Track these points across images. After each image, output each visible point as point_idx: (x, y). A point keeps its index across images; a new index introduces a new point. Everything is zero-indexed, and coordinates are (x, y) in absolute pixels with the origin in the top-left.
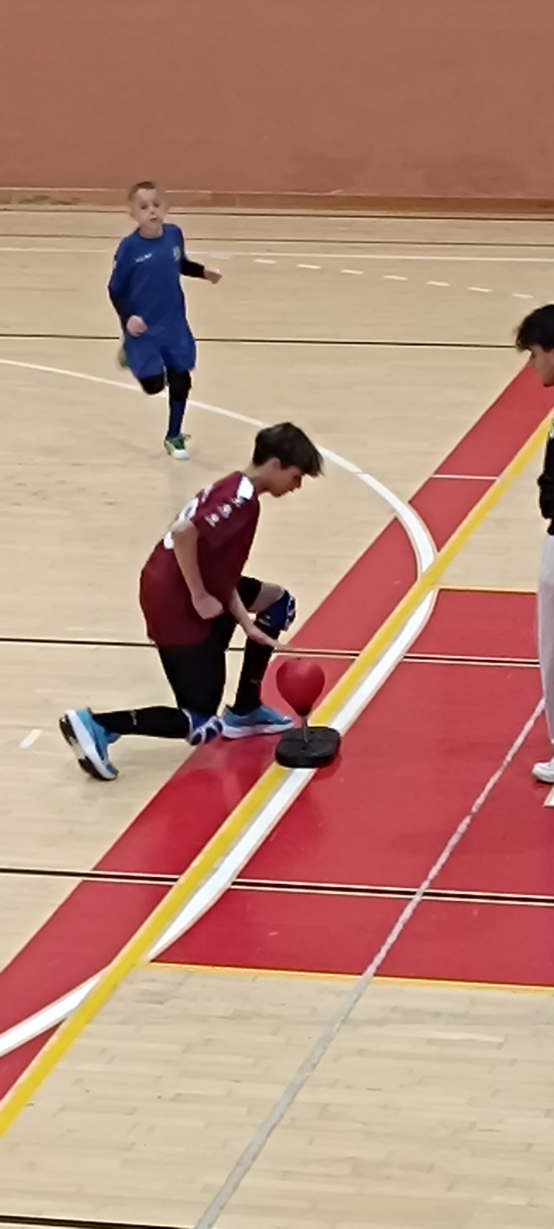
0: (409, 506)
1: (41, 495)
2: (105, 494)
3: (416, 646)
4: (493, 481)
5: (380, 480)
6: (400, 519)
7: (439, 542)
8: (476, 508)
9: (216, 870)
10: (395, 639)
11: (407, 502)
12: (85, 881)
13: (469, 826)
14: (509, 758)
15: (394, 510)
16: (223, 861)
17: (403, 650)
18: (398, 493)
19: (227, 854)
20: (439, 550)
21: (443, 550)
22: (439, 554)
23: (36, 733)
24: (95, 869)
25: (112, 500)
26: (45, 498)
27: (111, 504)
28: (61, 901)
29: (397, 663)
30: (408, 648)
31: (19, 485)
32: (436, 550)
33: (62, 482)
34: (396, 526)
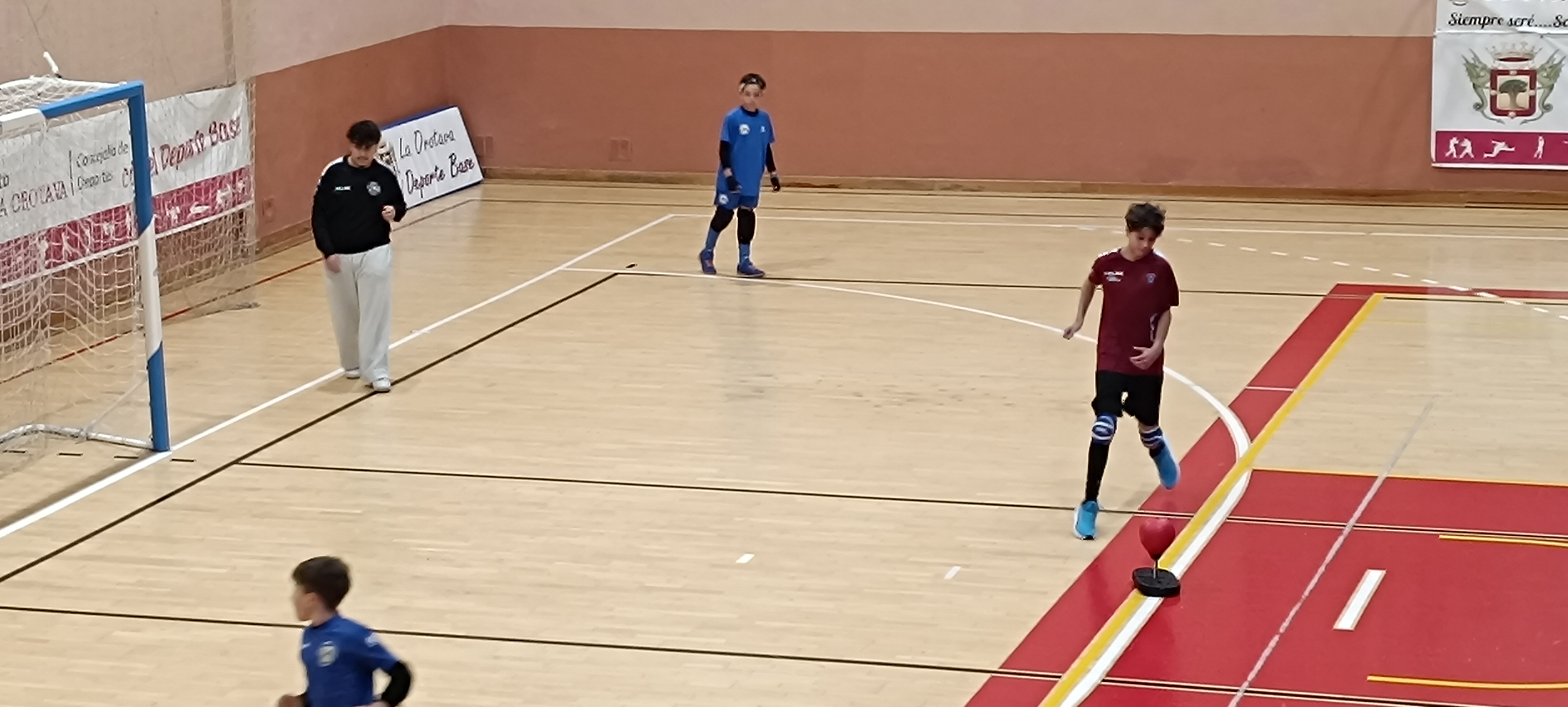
0: (1228, 408)
1: (957, 398)
2: (1005, 398)
3: (1237, 510)
4: (1291, 392)
5: (1207, 390)
6: (1222, 418)
7: (1252, 435)
8: (1279, 412)
9: (1089, 670)
10: (1219, 506)
11: (1227, 406)
12: (993, 677)
13: (1278, 643)
14: (1306, 593)
15: (1218, 412)
16: (1094, 665)
17: (1227, 512)
18: (1220, 400)
19: (1097, 659)
20: (1252, 440)
21: (1256, 441)
22: (1252, 444)
23: (958, 568)
24: (1001, 668)
25: (1010, 402)
26: (960, 400)
27: (1008, 405)
28: (976, 690)
29: (1221, 523)
30: (1230, 512)
31: (941, 390)
32: (1249, 440)
33: (973, 389)
34: (1219, 424)
